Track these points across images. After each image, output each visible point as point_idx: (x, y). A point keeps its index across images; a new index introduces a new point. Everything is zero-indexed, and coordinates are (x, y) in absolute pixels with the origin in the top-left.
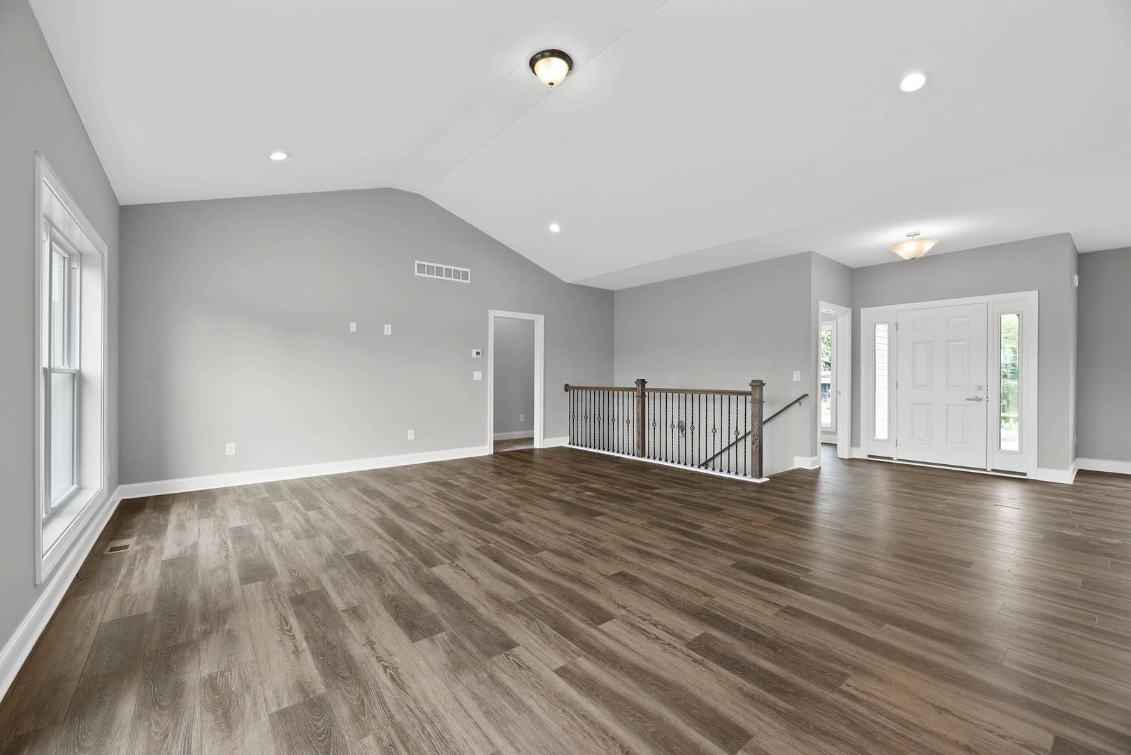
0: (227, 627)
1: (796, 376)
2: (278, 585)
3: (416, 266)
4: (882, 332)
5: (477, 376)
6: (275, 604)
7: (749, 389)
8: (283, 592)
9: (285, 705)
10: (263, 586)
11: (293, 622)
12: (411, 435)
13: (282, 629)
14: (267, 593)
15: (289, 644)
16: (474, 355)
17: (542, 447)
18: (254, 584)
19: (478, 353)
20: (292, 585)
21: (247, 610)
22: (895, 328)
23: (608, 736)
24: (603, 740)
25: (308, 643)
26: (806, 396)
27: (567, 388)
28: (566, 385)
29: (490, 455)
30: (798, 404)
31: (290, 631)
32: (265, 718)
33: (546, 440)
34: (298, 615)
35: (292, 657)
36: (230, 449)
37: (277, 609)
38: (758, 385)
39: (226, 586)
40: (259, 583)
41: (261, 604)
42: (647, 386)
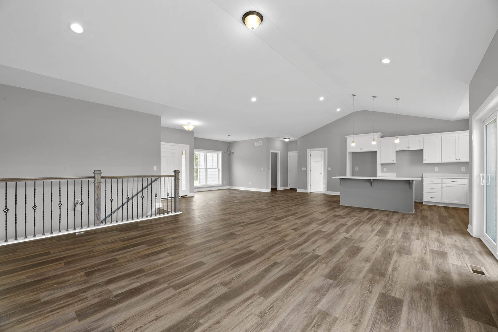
0: (418, 282)
2: (384, 287)
6: (392, 279)
8: (385, 282)
9: (406, 255)
10: (392, 291)
11: (390, 269)
13: (396, 270)
14: (393, 286)
15: (397, 264)
18: (396, 296)
20: (378, 282)
21: (406, 284)
25: (391, 262)
31: (394, 267)
32: (413, 256)
34: (386, 270)
35: (398, 261)
37: (393, 277)
39: (413, 306)
40: (393, 295)
41: (399, 282)
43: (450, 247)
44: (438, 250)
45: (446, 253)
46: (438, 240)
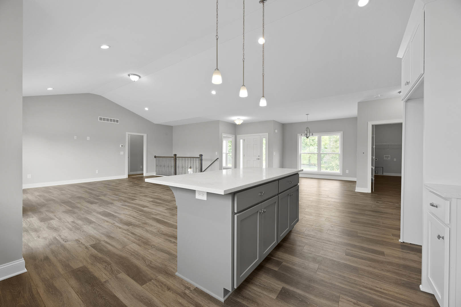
1: (216, 153)
3: (99, 118)
4: (241, 141)
5: (122, 153)
7: (199, 156)
12: (97, 172)
16: (121, 146)
17: (146, 176)
19: (122, 146)
22: (244, 140)
23: (163, 284)
24: (161, 286)
26: (218, 158)
27: (155, 157)
28: (155, 156)
29: (127, 178)
30: (216, 161)
33: (147, 174)
36: (29, 176)
38: (201, 155)
42: (177, 156)
43: (41, 227)
44: (49, 221)
45: (41, 221)
46: (55, 230)
